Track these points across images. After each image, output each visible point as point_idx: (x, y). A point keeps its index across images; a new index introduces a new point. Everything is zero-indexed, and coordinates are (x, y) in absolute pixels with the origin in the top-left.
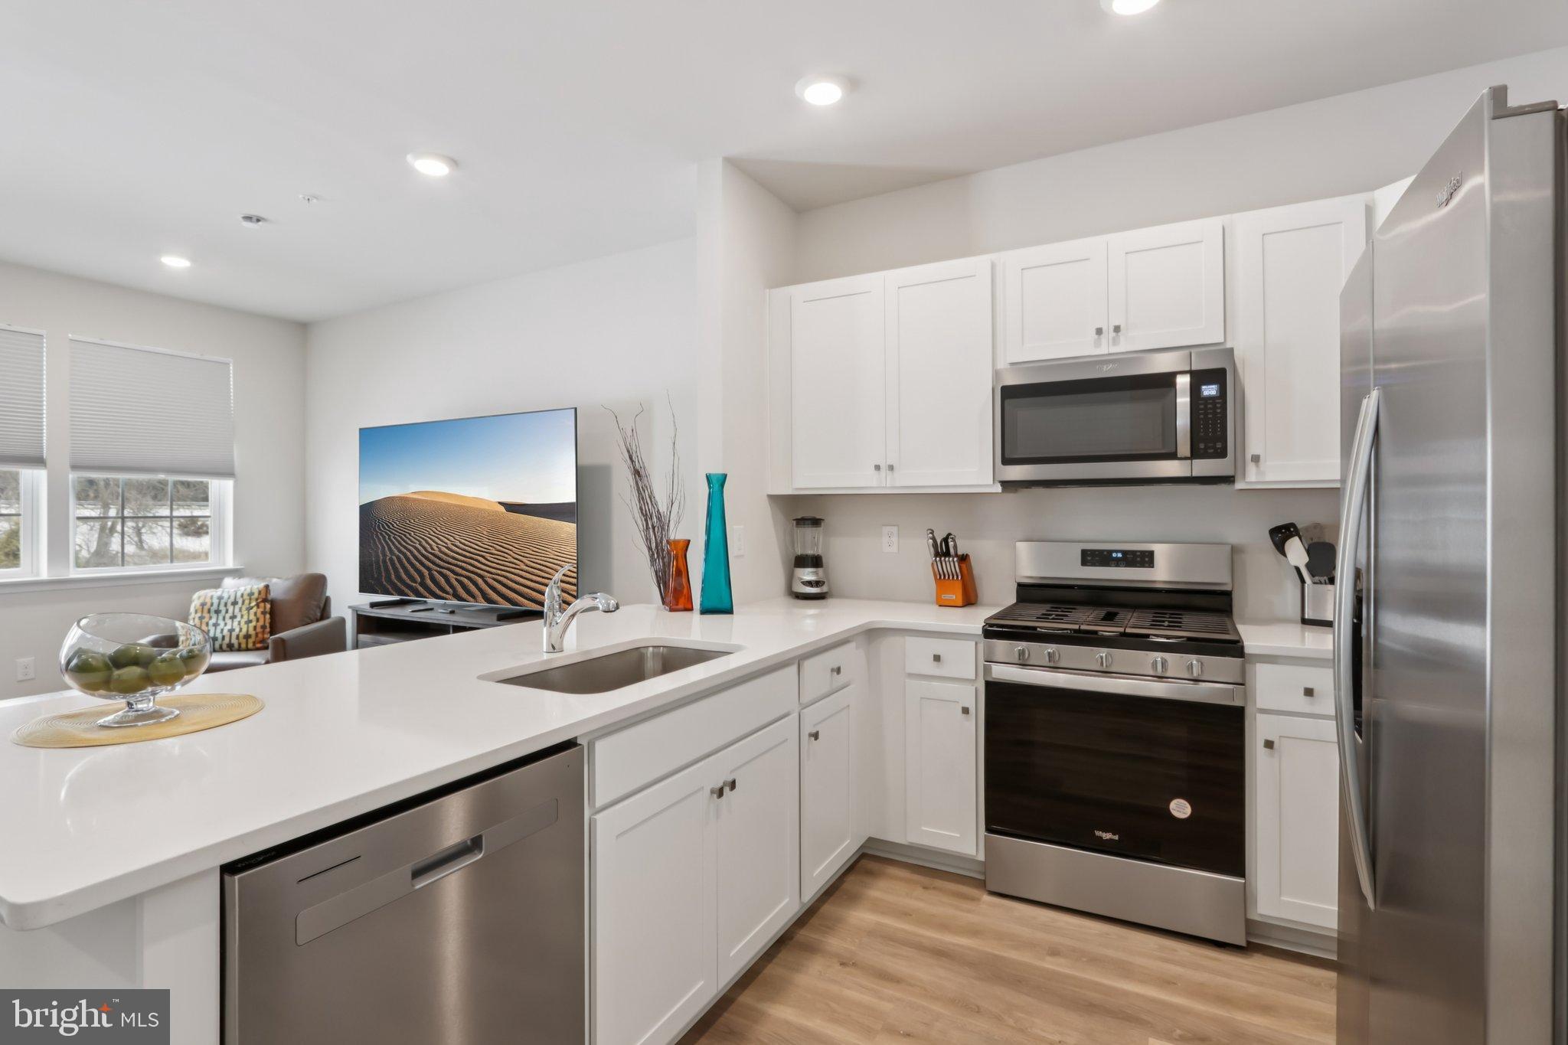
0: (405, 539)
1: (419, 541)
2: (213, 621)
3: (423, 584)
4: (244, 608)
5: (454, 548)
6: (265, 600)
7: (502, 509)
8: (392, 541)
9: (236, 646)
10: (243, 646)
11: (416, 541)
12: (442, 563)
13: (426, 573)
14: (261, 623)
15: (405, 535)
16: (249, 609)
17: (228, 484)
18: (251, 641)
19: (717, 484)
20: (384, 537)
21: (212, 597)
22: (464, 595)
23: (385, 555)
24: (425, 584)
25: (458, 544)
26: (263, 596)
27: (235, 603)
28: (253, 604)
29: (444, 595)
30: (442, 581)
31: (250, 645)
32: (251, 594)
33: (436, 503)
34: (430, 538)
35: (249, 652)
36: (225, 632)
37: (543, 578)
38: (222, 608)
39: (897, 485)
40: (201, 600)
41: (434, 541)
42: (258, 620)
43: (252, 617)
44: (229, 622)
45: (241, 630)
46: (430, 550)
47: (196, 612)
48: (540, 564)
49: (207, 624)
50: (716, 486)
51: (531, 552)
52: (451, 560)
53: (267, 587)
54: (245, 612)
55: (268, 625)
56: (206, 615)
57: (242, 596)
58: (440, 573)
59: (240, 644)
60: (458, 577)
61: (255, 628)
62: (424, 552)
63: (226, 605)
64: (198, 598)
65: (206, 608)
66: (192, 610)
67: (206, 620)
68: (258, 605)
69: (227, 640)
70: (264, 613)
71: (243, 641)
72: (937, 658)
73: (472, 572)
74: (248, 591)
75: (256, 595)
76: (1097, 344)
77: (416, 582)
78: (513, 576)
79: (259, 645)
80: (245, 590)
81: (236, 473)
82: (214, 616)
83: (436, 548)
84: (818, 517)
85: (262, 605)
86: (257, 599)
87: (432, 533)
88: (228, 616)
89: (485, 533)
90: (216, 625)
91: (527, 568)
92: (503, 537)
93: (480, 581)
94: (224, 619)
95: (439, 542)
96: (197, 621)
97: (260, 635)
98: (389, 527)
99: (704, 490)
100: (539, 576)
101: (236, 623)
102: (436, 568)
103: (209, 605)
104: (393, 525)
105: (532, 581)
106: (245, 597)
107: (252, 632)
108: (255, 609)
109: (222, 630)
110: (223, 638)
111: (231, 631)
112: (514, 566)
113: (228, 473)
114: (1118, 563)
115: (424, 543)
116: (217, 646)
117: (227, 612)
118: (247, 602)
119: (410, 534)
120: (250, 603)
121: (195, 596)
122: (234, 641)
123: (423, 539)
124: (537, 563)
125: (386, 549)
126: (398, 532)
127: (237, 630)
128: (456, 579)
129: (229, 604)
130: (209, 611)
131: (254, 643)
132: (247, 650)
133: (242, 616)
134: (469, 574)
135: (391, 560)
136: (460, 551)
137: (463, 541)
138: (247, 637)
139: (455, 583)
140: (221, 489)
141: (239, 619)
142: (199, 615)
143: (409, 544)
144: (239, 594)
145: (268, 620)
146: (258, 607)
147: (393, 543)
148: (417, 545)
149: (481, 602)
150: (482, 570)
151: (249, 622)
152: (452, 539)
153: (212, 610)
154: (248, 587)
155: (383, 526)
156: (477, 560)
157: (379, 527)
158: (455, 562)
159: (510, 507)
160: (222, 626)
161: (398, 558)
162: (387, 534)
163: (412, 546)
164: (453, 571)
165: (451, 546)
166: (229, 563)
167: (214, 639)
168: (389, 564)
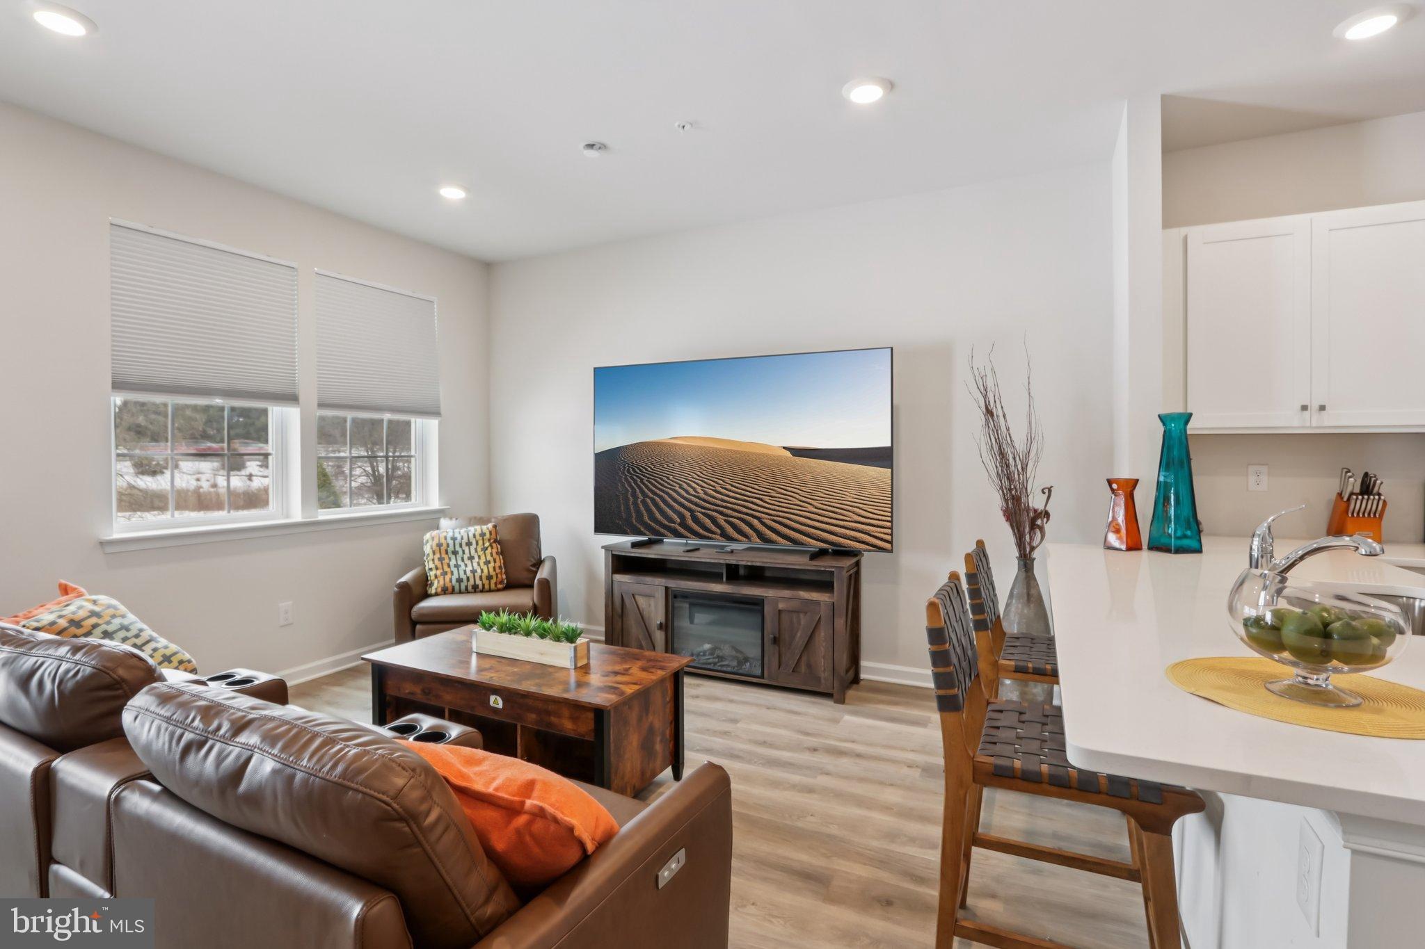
0: (662, 482)
1: (678, 483)
2: (453, 562)
3: (683, 524)
4: (479, 549)
5: (722, 490)
6: (496, 541)
7: (788, 454)
8: (644, 484)
9: (480, 587)
10: (487, 587)
11: (675, 484)
12: (708, 506)
13: (688, 514)
14: (498, 564)
15: (662, 479)
16: (485, 549)
17: (433, 424)
18: (493, 581)
19: (1176, 422)
20: (635, 482)
21: (446, 538)
22: (736, 535)
23: (635, 497)
24: (686, 524)
25: (729, 487)
26: (493, 536)
27: (469, 544)
28: (487, 544)
29: (710, 535)
30: (708, 522)
31: (493, 586)
32: (483, 535)
33: (701, 448)
34: (694, 482)
35: (493, 593)
36: (469, 573)
37: (837, 519)
38: (458, 548)
40: (436, 541)
41: (697, 484)
42: (494, 561)
43: (489, 558)
44: (468, 562)
45: (482, 570)
46: (694, 493)
47: (434, 553)
48: (834, 507)
49: (449, 565)
50: (1176, 425)
51: (822, 495)
52: (719, 502)
53: (495, 527)
54: (481, 553)
55: (502, 565)
56: (444, 555)
57: (474, 536)
58: (706, 515)
59: (483, 585)
60: (729, 519)
61: (494, 568)
62: (685, 495)
63: (461, 545)
64: (430, 540)
65: (443, 548)
66: (427, 549)
67: (447, 561)
68: (491, 545)
69: (472, 582)
70: (497, 553)
71: (486, 582)
73: (747, 514)
74: (479, 531)
75: (488, 536)
77: (674, 523)
79: (500, 586)
80: (476, 530)
81: (442, 413)
82: (453, 557)
83: (700, 491)
85: (494, 545)
86: (489, 540)
87: (696, 476)
88: (466, 557)
89: (764, 476)
90: (457, 566)
91: (817, 510)
92: (786, 481)
93: (755, 522)
94: (463, 560)
95: (706, 485)
96: (437, 562)
97: (499, 576)
101: (475, 565)
102: (700, 509)
103: (445, 545)
104: (646, 469)
106: (478, 537)
107: (492, 573)
108: (489, 549)
109: (465, 571)
110: (468, 579)
111: (474, 572)
112: (800, 508)
113: (435, 413)
115: (685, 486)
116: (463, 587)
117: (464, 553)
118: (480, 542)
120: (484, 544)
121: (427, 536)
122: (478, 582)
124: (829, 506)
126: (652, 476)
127: (479, 571)
128: (725, 520)
129: (464, 544)
130: (447, 552)
131: (496, 583)
132: (490, 591)
133: (479, 557)
134: (744, 517)
135: (644, 502)
136: (731, 494)
137: (734, 484)
138: (489, 577)
139: (723, 523)
140: (426, 430)
141: (476, 559)
142: (437, 556)
143: (668, 488)
144: (471, 535)
145: (502, 561)
146: (492, 548)
147: (647, 487)
148: (677, 488)
149: (757, 542)
150: (759, 512)
151: (487, 563)
152: (721, 482)
153: (446, 551)
154: (478, 528)
155: (634, 470)
156: (752, 503)
157: (628, 471)
158: (724, 504)
159: (798, 452)
160: (463, 567)
161: (653, 500)
162: (640, 478)
163: (670, 489)
164: (721, 513)
165: (719, 488)
166: (435, 503)
167: (459, 580)
168: (641, 506)
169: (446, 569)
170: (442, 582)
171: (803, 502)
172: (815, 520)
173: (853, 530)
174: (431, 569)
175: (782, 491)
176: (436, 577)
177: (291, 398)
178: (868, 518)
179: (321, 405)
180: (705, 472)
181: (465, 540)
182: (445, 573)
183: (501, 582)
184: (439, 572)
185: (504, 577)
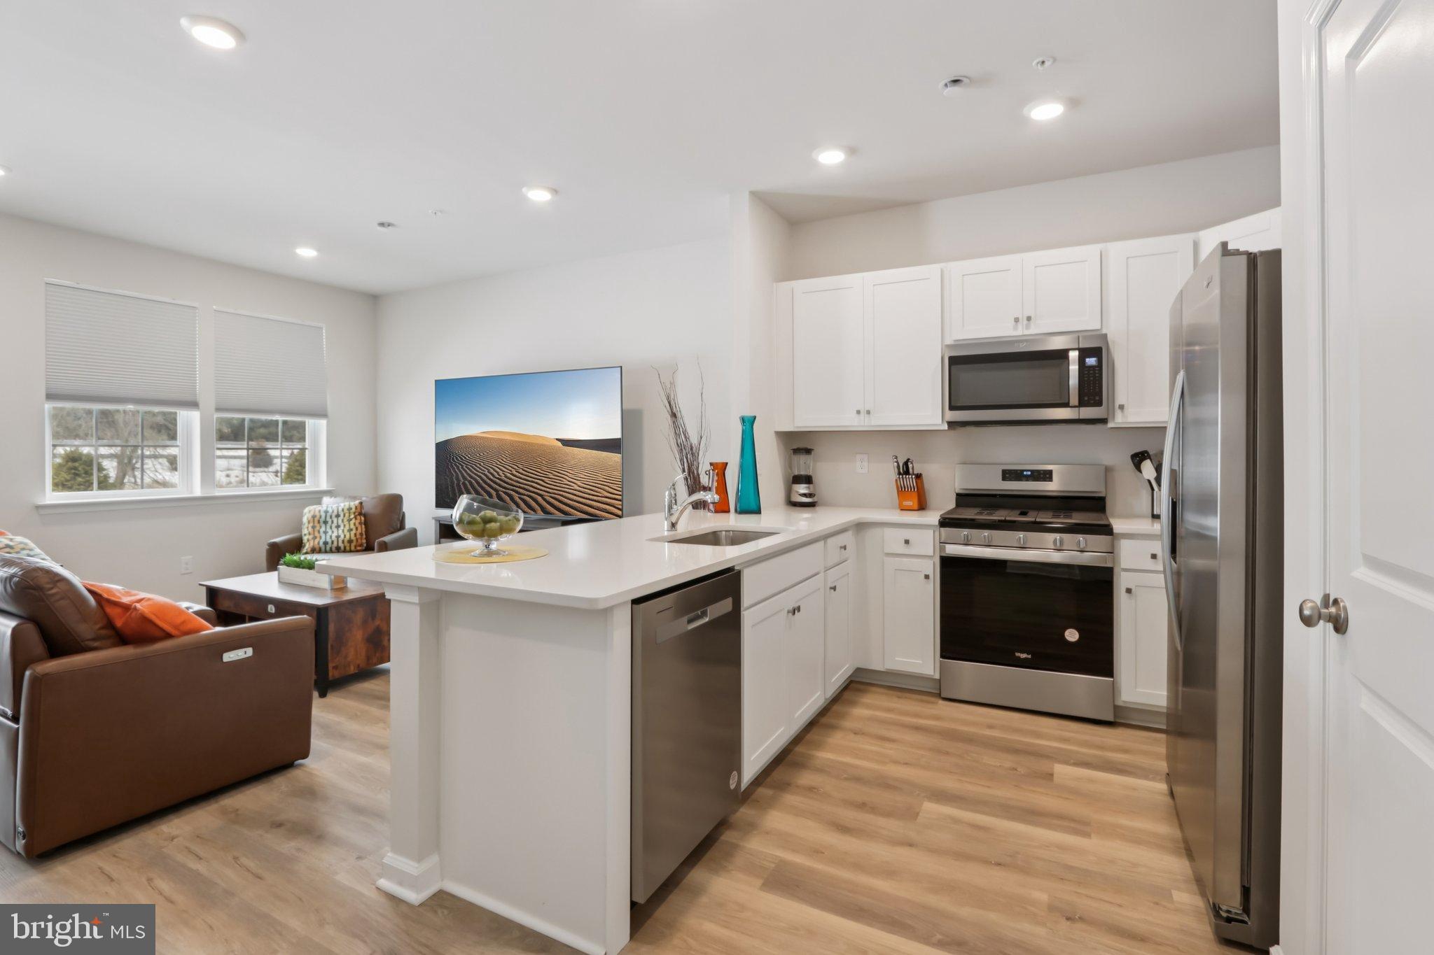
0: (476, 467)
1: (488, 469)
2: (323, 529)
4: (345, 520)
5: (517, 474)
6: (360, 514)
7: (559, 444)
8: (464, 469)
9: (342, 548)
10: (348, 548)
11: (485, 469)
12: (507, 486)
13: (495, 493)
14: (359, 531)
15: (475, 465)
16: (350, 520)
17: (323, 423)
18: (353, 545)
19: (748, 423)
20: (458, 467)
21: (320, 511)
22: (526, 509)
23: (458, 480)
25: (521, 471)
26: (359, 510)
27: (338, 516)
28: (352, 516)
30: (507, 499)
31: (353, 548)
32: (350, 509)
33: (501, 440)
34: (498, 467)
36: (334, 538)
38: (328, 519)
39: (873, 424)
40: (312, 513)
41: (500, 469)
42: (357, 529)
43: (352, 526)
44: (335, 530)
45: (345, 536)
46: (498, 476)
47: (309, 522)
48: (591, 486)
49: (319, 532)
50: (748, 424)
51: (582, 477)
52: (514, 483)
53: (361, 503)
54: (346, 523)
55: (364, 533)
56: (316, 524)
57: (343, 510)
58: (505, 493)
59: (345, 547)
60: (522, 496)
61: (355, 534)
62: (492, 477)
63: (331, 517)
64: (308, 512)
65: (316, 519)
66: (305, 520)
67: (318, 528)
68: (355, 518)
69: (335, 544)
70: (360, 523)
71: (348, 545)
72: (907, 542)
73: (534, 492)
74: (347, 507)
75: (354, 510)
76: (1015, 328)
78: (567, 495)
79: (359, 548)
80: (345, 506)
81: (329, 415)
82: (323, 526)
83: (502, 475)
84: (809, 448)
85: (358, 517)
86: (354, 513)
87: (498, 463)
88: (334, 526)
89: (544, 462)
90: (325, 533)
91: (580, 489)
92: (558, 466)
93: (539, 499)
94: (331, 528)
95: (505, 470)
96: (310, 529)
97: (359, 541)
98: (462, 459)
99: (738, 428)
100: (590, 494)
101: (340, 531)
102: (503, 489)
103: (318, 517)
104: (465, 458)
105: (584, 498)
106: (346, 511)
107: (353, 538)
108: (353, 521)
109: (331, 536)
110: (333, 542)
111: (338, 537)
112: (568, 487)
113: (322, 414)
114: (1027, 478)
115: (492, 471)
116: (328, 548)
117: (333, 522)
118: (347, 515)
119: (480, 465)
120: (349, 516)
121: (306, 510)
122: (341, 544)
123: (492, 468)
124: (589, 485)
125: (460, 475)
126: (469, 463)
127: (342, 536)
128: (520, 498)
129: (333, 516)
130: (319, 522)
131: (355, 547)
132: (351, 551)
133: (345, 526)
134: (531, 494)
135: (464, 484)
136: (524, 477)
137: (526, 469)
138: (350, 541)
139: (519, 500)
140: (317, 429)
141: (342, 528)
142: (311, 524)
143: (478, 471)
144: (340, 509)
145: (364, 530)
146: (356, 519)
147: (466, 471)
148: (486, 473)
149: (541, 515)
150: (541, 490)
151: (350, 530)
152: (517, 468)
153: (321, 521)
154: (347, 504)
155: (457, 458)
156: (537, 483)
157: (453, 459)
158: (518, 485)
159: (567, 443)
160: (330, 533)
161: (470, 482)
162: (460, 464)
163: (482, 473)
164: (517, 492)
165: (515, 473)
166: (324, 486)
167: (326, 543)
168: (462, 487)
169: (317, 534)
170: (312, 544)
171: (571, 482)
172: (579, 496)
173: (604, 504)
174: (305, 535)
175: (557, 474)
176: (308, 540)
177: (193, 405)
178: (614, 494)
179: (218, 410)
180: (504, 460)
181: (335, 513)
182: (315, 538)
183: (361, 545)
184: (311, 537)
185: (364, 541)
